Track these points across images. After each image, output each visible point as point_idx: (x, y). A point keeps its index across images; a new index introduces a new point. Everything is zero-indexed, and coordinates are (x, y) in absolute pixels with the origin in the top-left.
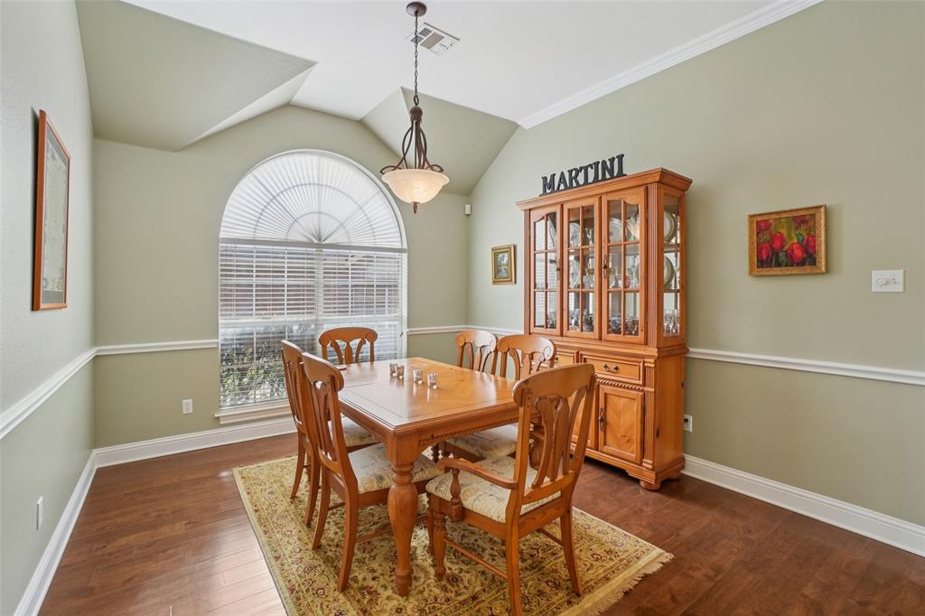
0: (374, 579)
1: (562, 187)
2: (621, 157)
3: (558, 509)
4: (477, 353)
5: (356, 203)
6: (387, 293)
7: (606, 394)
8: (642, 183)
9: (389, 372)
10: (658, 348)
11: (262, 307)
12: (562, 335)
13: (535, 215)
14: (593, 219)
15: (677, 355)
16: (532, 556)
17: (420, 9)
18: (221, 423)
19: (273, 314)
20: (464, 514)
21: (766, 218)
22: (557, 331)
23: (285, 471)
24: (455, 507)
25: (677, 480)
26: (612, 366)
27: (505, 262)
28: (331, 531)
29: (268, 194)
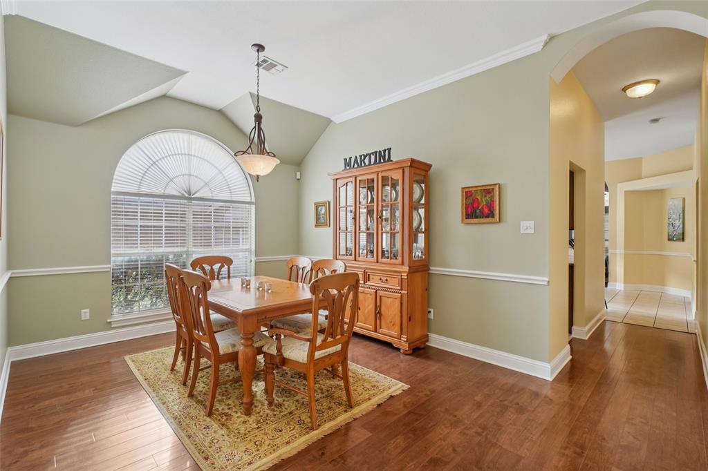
0: (229, 409)
1: (356, 166)
2: (389, 149)
3: (339, 356)
4: (301, 272)
5: (217, 168)
6: (241, 232)
7: (380, 297)
8: (400, 166)
9: (241, 284)
10: (409, 267)
11: (145, 241)
12: (355, 260)
13: (340, 183)
14: (373, 187)
15: (422, 271)
16: (328, 391)
17: (260, 48)
18: (113, 326)
19: (154, 247)
20: (284, 361)
21: (470, 189)
22: (352, 258)
23: (165, 355)
24: (278, 357)
25: (424, 348)
26: (384, 279)
27: (323, 212)
28: (200, 386)
29: (150, 161)
